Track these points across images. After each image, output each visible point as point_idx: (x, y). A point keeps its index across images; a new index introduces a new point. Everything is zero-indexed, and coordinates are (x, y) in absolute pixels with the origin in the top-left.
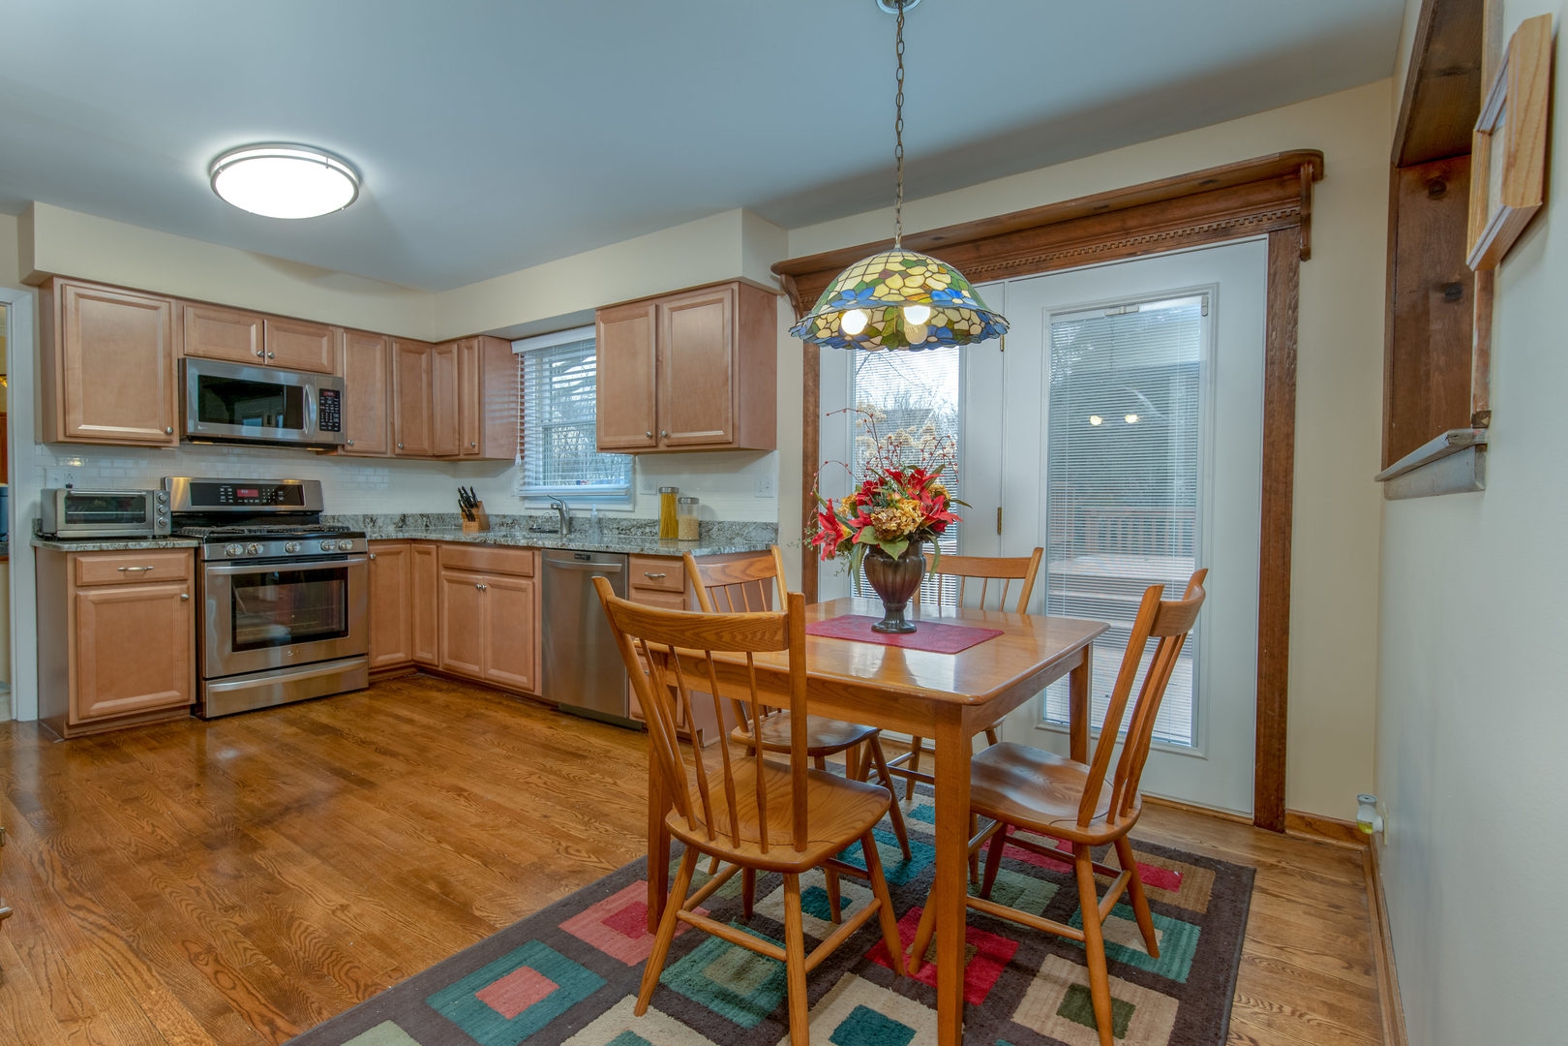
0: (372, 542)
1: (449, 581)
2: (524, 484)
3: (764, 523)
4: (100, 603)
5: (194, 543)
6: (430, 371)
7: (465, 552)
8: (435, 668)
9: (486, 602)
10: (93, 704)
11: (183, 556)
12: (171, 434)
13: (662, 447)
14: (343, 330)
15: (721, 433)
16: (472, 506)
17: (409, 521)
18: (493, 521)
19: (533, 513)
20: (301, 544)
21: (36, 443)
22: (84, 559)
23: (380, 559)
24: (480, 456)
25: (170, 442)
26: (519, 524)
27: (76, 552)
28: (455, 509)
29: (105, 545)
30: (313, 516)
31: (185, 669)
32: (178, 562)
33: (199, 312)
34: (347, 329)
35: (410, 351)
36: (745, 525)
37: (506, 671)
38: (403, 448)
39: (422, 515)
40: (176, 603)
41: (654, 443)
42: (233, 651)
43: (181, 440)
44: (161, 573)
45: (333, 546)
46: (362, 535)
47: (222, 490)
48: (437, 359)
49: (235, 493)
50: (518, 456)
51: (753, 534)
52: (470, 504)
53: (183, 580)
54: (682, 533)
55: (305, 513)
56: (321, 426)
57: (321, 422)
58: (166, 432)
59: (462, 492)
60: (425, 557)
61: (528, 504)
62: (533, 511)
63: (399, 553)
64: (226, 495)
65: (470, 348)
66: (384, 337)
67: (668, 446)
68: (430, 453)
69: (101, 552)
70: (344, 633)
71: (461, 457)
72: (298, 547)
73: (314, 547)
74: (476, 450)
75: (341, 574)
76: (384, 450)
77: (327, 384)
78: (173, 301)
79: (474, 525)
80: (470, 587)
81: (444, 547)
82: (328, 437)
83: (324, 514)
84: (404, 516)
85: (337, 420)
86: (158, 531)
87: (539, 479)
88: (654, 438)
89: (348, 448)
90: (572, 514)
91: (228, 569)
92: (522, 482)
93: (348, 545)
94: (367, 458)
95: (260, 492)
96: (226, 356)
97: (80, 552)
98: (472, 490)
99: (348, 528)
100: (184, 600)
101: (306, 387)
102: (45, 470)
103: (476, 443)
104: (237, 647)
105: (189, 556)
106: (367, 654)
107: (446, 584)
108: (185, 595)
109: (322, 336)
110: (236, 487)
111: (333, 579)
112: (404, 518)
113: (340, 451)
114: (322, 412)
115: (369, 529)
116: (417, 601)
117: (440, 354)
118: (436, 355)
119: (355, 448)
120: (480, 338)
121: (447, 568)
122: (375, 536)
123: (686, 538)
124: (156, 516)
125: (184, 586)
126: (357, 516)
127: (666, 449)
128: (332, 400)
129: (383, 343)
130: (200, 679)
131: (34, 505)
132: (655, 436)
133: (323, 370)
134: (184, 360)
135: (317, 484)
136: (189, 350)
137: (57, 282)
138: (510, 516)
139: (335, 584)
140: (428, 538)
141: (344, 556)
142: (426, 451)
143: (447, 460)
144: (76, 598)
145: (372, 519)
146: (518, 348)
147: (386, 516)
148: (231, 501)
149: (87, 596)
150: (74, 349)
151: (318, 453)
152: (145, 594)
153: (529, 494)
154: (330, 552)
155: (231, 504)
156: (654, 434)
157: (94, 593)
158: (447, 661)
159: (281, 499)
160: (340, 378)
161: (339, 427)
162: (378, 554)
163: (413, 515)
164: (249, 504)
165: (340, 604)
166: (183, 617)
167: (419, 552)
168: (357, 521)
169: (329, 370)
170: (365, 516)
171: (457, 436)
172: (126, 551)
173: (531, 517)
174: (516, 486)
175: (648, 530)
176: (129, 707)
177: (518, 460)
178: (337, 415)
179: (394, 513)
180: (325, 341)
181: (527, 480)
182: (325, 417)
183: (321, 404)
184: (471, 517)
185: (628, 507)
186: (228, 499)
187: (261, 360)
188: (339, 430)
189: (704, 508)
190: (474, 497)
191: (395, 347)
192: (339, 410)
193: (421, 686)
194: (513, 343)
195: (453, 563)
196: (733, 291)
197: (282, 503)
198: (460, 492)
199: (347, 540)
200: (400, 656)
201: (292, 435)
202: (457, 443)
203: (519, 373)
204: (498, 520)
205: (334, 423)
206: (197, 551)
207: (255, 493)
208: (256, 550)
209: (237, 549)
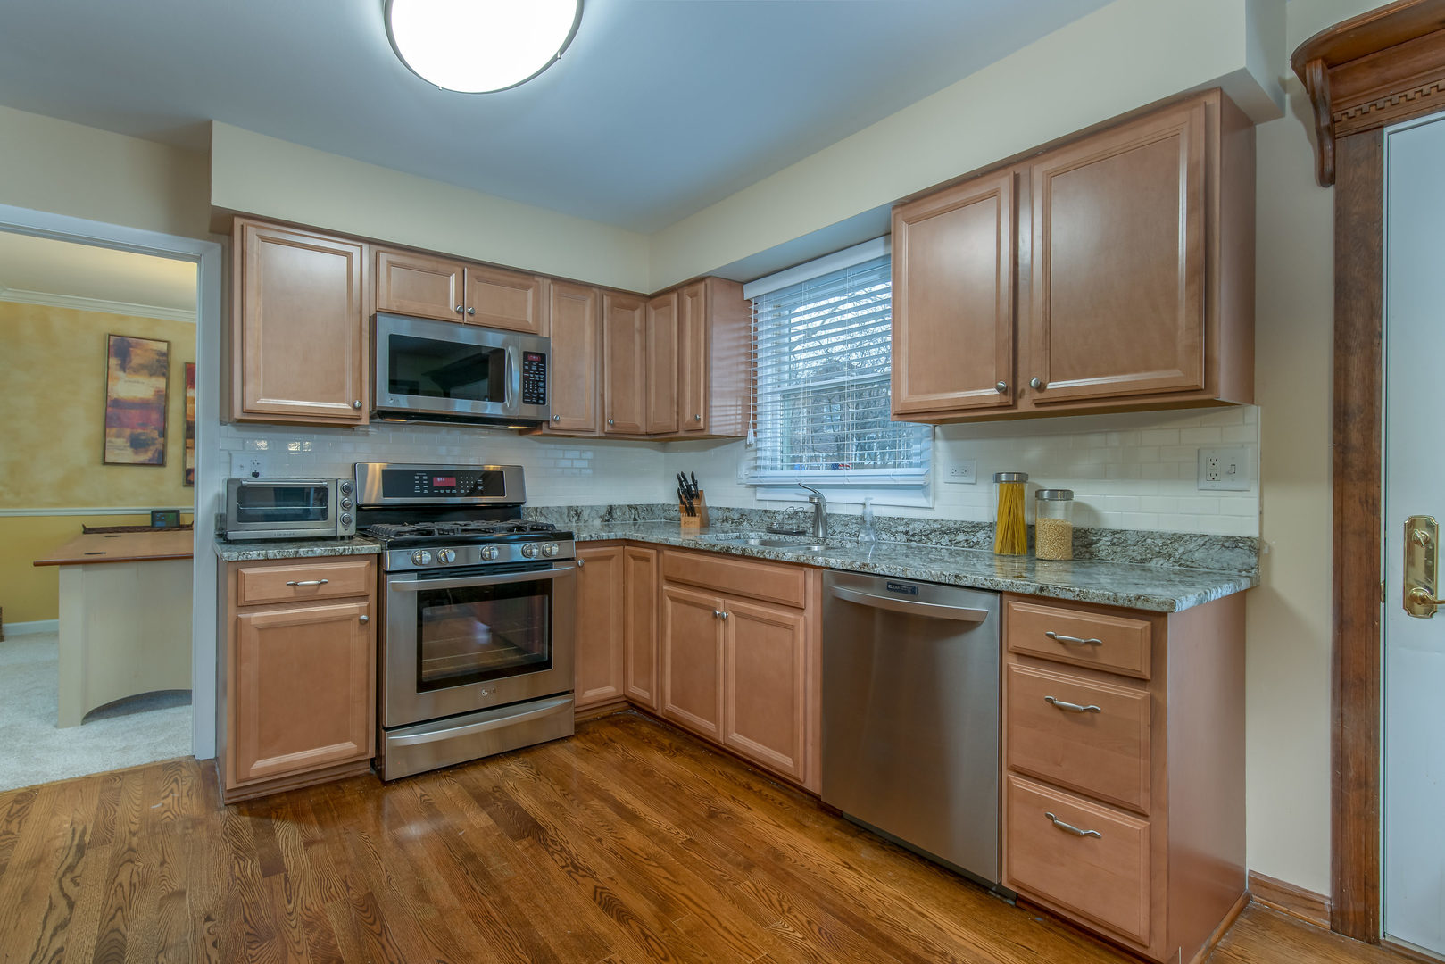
0: (582, 544)
1: (673, 599)
2: (756, 467)
3: (1228, 538)
4: (267, 629)
5: (375, 548)
6: (645, 330)
7: (697, 563)
8: (654, 712)
9: (729, 634)
10: (254, 762)
11: (363, 565)
12: (359, 409)
13: (1025, 405)
14: (549, 281)
15: (1176, 373)
16: (692, 497)
17: (617, 513)
18: (714, 515)
19: (768, 506)
20: (499, 549)
21: (222, 423)
22: (246, 571)
23: (590, 568)
24: (705, 433)
25: (359, 418)
26: (750, 521)
27: (238, 561)
28: (672, 500)
29: (273, 552)
30: (513, 510)
31: (362, 715)
32: (357, 574)
33: (394, 258)
34: (555, 279)
35: (623, 307)
36: (1178, 538)
37: (757, 740)
38: (613, 425)
39: (630, 507)
40: (354, 628)
41: (1008, 399)
42: (418, 692)
43: (371, 417)
44: (336, 587)
45: (535, 551)
46: (569, 536)
47: (417, 478)
48: (653, 313)
49: (430, 481)
50: (751, 431)
51: (1197, 556)
52: (689, 495)
53: (363, 597)
54: (1044, 548)
55: (505, 506)
56: (524, 397)
57: (524, 393)
58: (354, 407)
59: (681, 478)
60: (642, 564)
61: (761, 494)
62: (768, 503)
63: (609, 558)
64: (421, 484)
65: (694, 295)
66: (594, 290)
67: (1038, 405)
68: (643, 430)
69: (268, 561)
70: (547, 665)
71: (682, 434)
72: (495, 553)
73: (516, 551)
74: (702, 425)
75: (544, 587)
76: (592, 427)
77: (531, 345)
78: (365, 247)
79: (695, 520)
80: (703, 612)
81: (668, 553)
82: (530, 412)
83: (526, 505)
84: (611, 507)
85: (541, 390)
86: (341, 531)
87: (775, 460)
88: (1010, 392)
89: (555, 425)
90: (830, 510)
91: (413, 583)
92: (752, 463)
93: (554, 549)
94: (571, 436)
95: (458, 481)
96: (420, 312)
97: (243, 561)
98: (693, 477)
99: (553, 526)
100: (363, 622)
101: (509, 349)
102: (230, 455)
103: (701, 416)
104: (423, 685)
105: (371, 564)
106: (573, 691)
107: (669, 603)
108: (364, 617)
109: (527, 288)
110: (433, 474)
111: (534, 595)
112: (611, 510)
113: (545, 430)
114: (525, 379)
115: (574, 524)
116: (631, 619)
117: (655, 308)
118: (652, 309)
119: (562, 425)
120: (708, 281)
121: (671, 581)
122: (584, 536)
123: (1054, 556)
124: (340, 512)
125: (364, 604)
126: (560, 507)
127: (1033, 409)
128: (537, 364)
129: (593, 295)
130: (380, 729)
131: (218, 497)
132: (1013, 391)
133: (527, 329)
134: (375, 316)
135: (520, 469)
136: (383, 305)
137: (238, 222)
138: (737, 510)
139: (536, 599)
140: (646, 540)
141: (547, 563)
142: (638, 427)
143: (662, 438)
144: (237, 622)
145: (576, 511)
146: (750, 292)
147: (592, 507)
148: (426, 491)
149: (249, 619)
150: (254, 305)
151: (521, 432)
152: (318, 616)
153: (765, 481)
154: (532, 559)
155: (426, 496)
156: (1011, 385)
157: (258, 616)
158: (669, 705)
159: (480, 488)
160: (546, 338)
161: (544, 399)
162: (587, 560)
163: (620, 507)
164: (446, 495)
165: (543, 623)
166: (361, 644)
167: (634, 558)
168: (561, 515)
169: (534, 329)
170: (570, 509)
171: (676, 408)
172: (297, 559)
173: (766, 511)
174: (744, 472)
175: (961, 537)
176: (296, 765)
177: (751, 438)
178: (541, 384)
179: (600, 503)
180: (530, 293)
181: (759, 463)
182: (528, 389)
183: (525, 371)
184: (691, 511)
185: (923, 502)
186: (422, 489)
187: (460, 317)
188: (544, 403)
189: (1082, 508)
190: (695, 484)
191: (607, 301)
192: (545, 378)
193: (635, 735)
194: (745, 286)
195: (680, 576)
196: (1207, 108)
197: (482, 494)
198: (679, 479)
199: (552, 543)
200: (610, 690)
201: (491, 409)
202: (676, 417)
203: (753, 325)
204: (721, 514)
205: (539, 394)
206: (380, 557)
207: (453, 482)
208: (446, 557)
209: (426, 556)
